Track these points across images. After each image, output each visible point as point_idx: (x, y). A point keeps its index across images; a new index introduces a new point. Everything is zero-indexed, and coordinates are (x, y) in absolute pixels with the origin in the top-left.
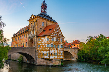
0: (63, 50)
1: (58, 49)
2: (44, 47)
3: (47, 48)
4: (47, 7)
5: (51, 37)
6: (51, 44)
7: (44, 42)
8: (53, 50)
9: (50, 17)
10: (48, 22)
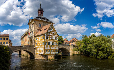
0: (58, 47)
1: (53, 46)
2: (40, 45)
3: (43, 45)
4: (43, 11)
5: (45, 36)
6: (46, 42)
7: (40, 40)
8: (48, 47)
9: (46, 19)
10: (44, 23)
